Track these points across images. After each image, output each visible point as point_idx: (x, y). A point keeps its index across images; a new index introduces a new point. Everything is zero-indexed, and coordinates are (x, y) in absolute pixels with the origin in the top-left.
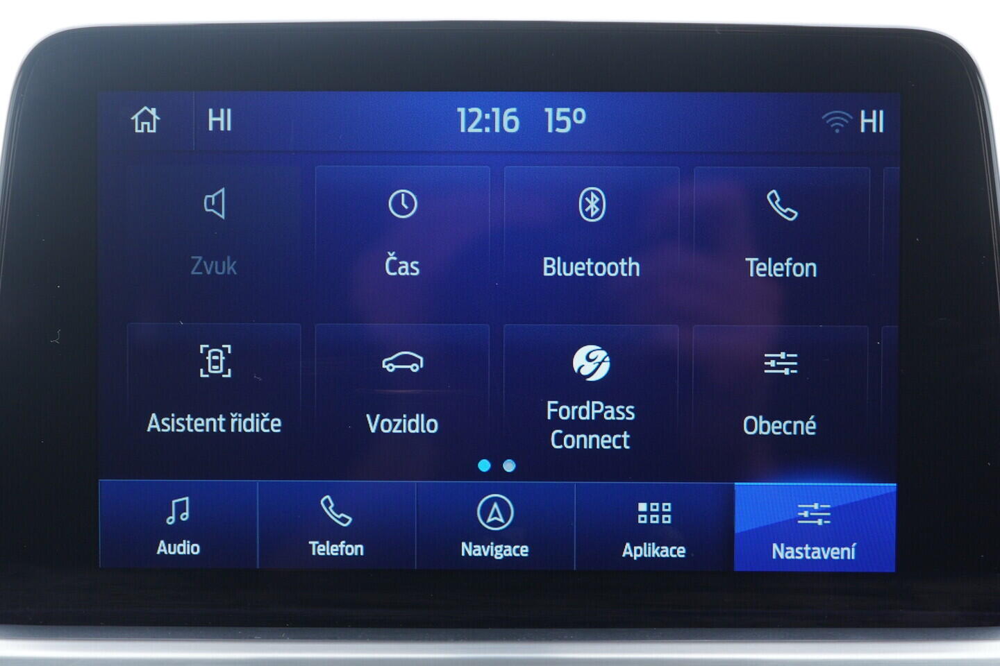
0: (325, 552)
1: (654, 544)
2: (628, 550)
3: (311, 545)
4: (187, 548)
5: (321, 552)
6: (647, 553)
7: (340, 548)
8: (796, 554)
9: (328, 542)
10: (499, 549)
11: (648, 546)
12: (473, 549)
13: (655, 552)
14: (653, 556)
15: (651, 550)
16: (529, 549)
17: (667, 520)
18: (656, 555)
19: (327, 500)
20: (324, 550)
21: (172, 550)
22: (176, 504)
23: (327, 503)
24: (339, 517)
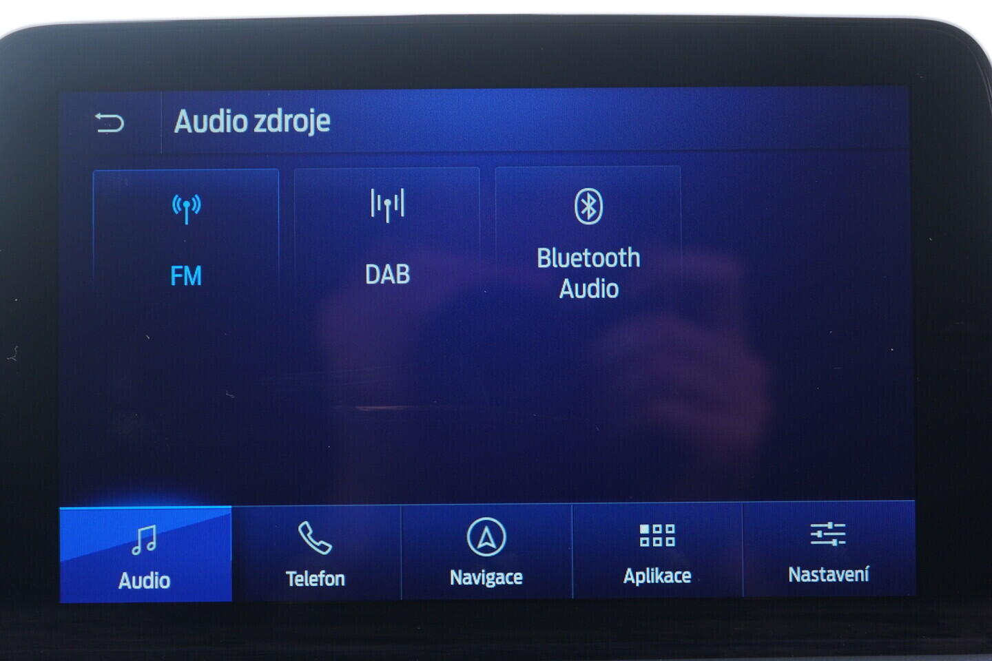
0: (304, 583)
1: (657, 569)
2: (629, 576)
3: (289, 575)
4: (156, 581)
5: (299, 583)
6: (650, 579)
7: (319, 578)
8: (812, 577)
9: (306, 572)
10: (490, 577)
11: (650, 571)
12: (463, 577)
13: (659, 577)
14: (657, 582)
15: (654, 576)
16: (524, 576)
17: (671, 542)
18: (659, 581)
19: (305, 526)
20: (302, 580)
21: (137, 584)
22: (142, 532)
23: (305, 530)
24: (318, 544)
